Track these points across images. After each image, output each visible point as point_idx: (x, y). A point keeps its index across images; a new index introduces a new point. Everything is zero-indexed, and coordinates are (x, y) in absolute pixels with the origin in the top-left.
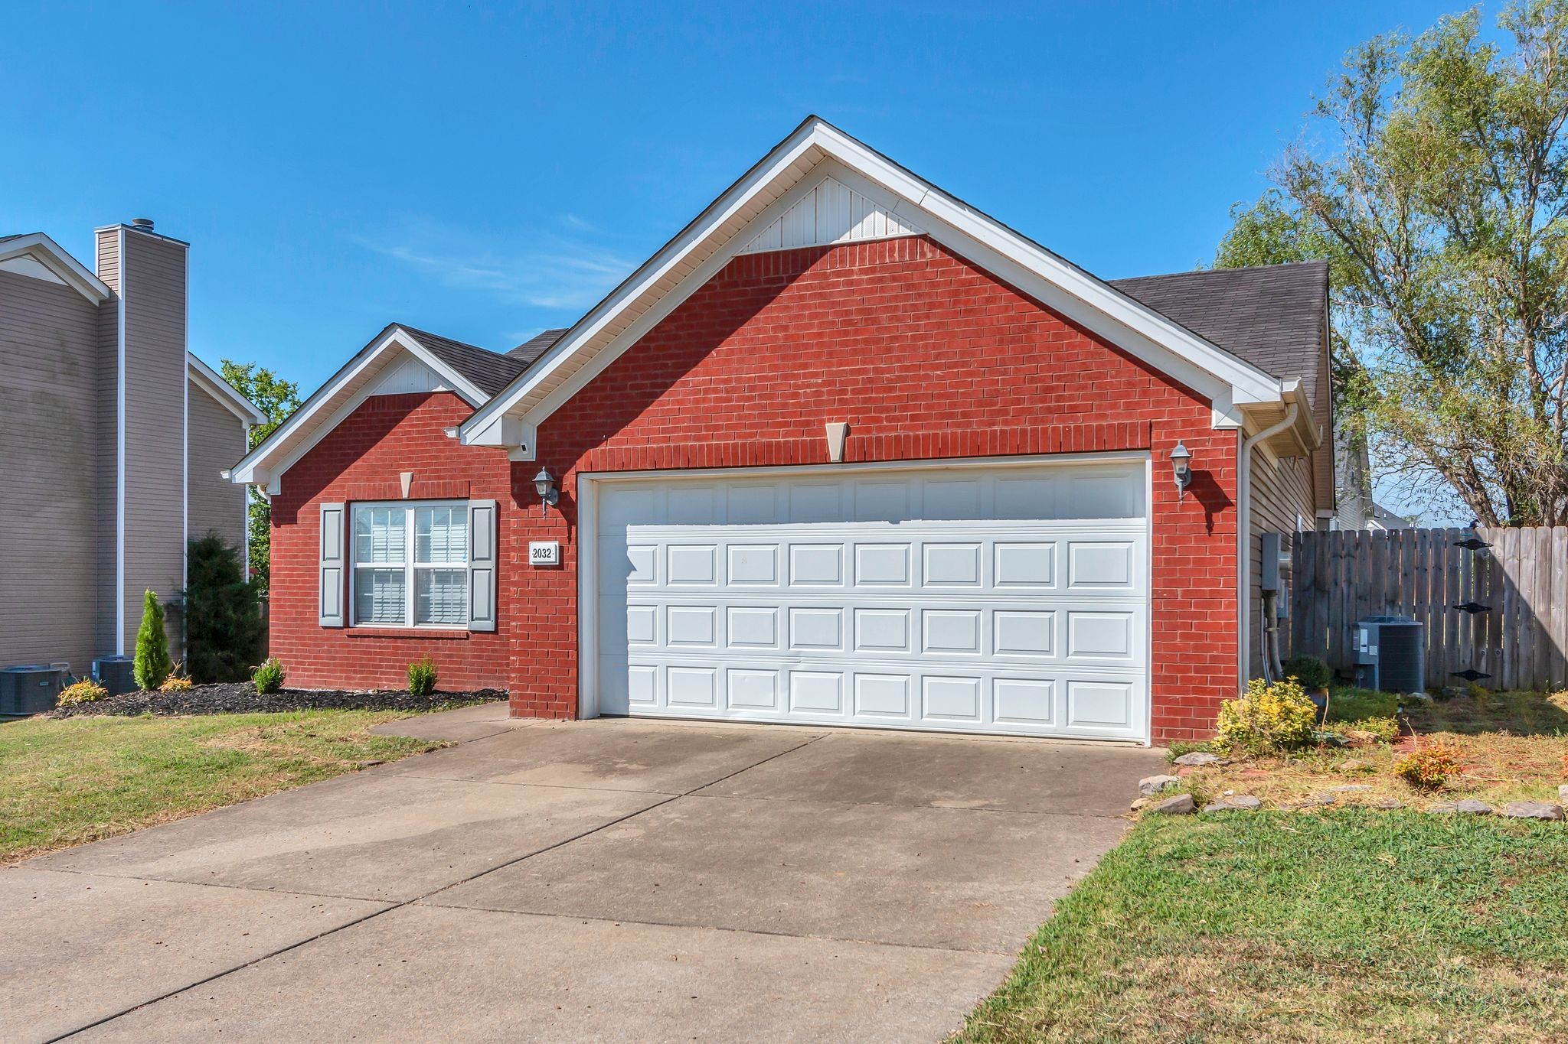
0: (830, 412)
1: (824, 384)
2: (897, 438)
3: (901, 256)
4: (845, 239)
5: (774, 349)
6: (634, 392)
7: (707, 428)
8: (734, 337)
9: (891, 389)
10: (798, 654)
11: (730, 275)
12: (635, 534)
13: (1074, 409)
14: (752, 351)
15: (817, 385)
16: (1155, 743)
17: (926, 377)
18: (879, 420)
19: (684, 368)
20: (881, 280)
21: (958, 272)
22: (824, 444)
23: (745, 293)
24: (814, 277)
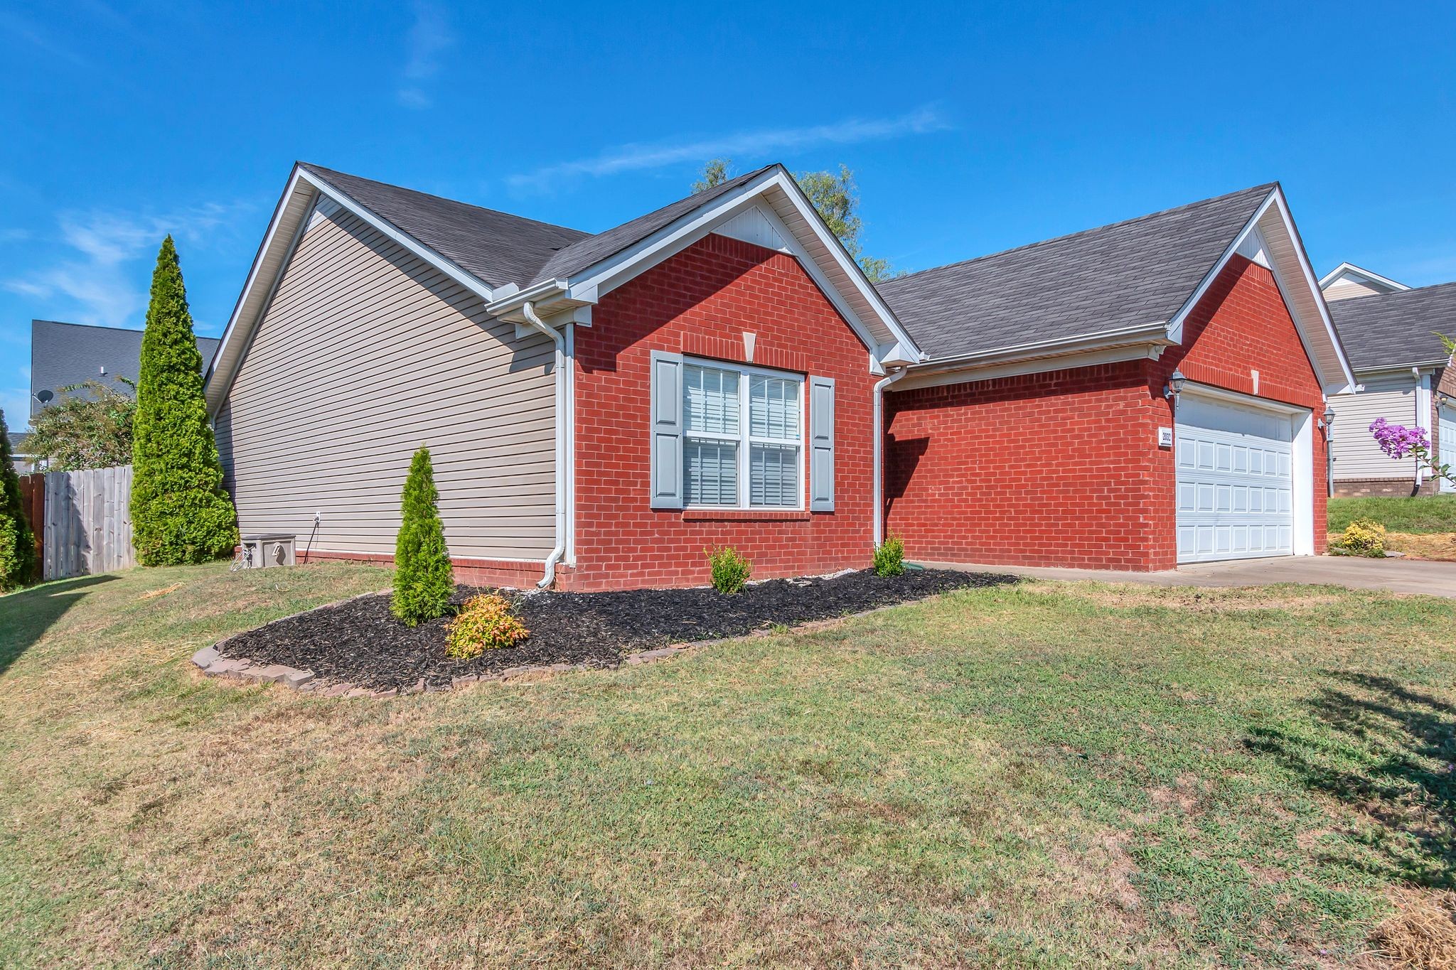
0: (1253, 364)
1: (1250, 345)
2: (1269, 385)
3: (1267, 279)
4: (1254, 260)
5: (1236, 317)
7: (1218, 360)
9: (1268, 357)
10: (1218, 515)
13: (1301, 384)
16: (1316, 553)
17: (1273, 353)
18: (1265, 374)
19: (1210, 315)
20: (1262, 289)
21: (1278, 296)
22: (1252, 382)
24: (1246, 276)
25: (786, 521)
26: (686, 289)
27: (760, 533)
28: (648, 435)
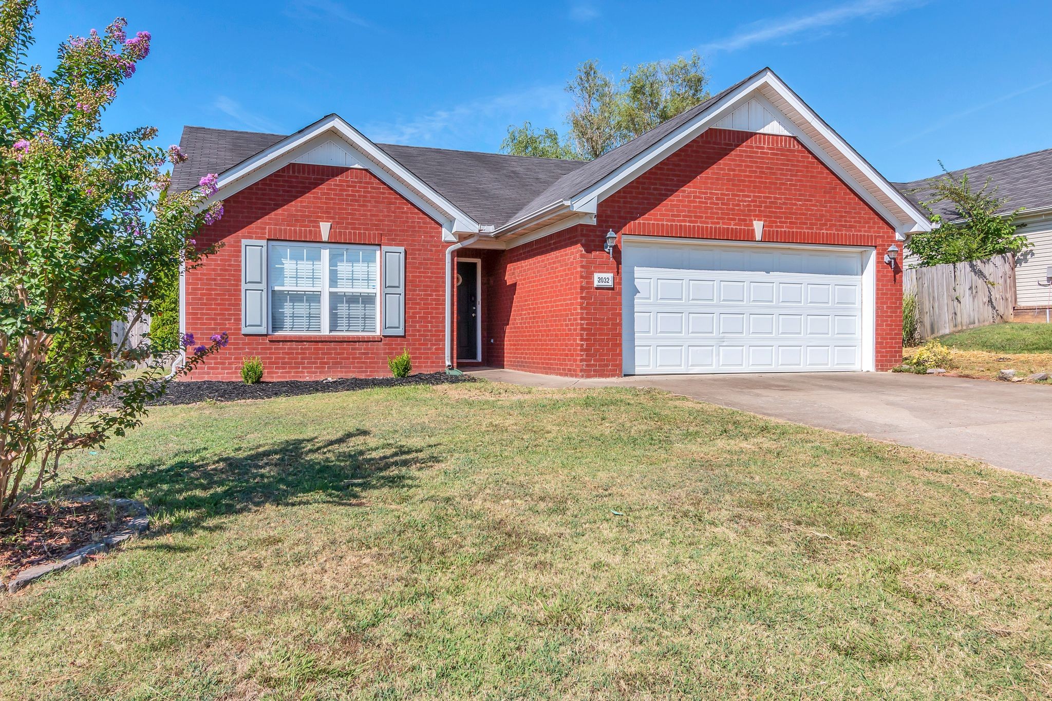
0: (755, 216)
1: (752, 201)
2: (785, 231)
3: (786, 145)
4: (761, 131)
5: (728, 180)
6: (655, 192)
7: (696, 217)
8: (709, 171)
9: (781, 208)
10: (723, 338)
11: (707, 137)
12: (639, 272)
13: (851, 227)
14: (718, 179)
15: (749, 201)
16: (877, 370)
17: (795, 204)
18: (776, 222)
19: (684, 183)
20: (777, 154)
21: (808, 157)
22: (753, 230)
23: (714, 148)
24: (747, 147)
25: (359, 341)
26: (271, 199)
27: (335, 349)
28: (240, 290)
